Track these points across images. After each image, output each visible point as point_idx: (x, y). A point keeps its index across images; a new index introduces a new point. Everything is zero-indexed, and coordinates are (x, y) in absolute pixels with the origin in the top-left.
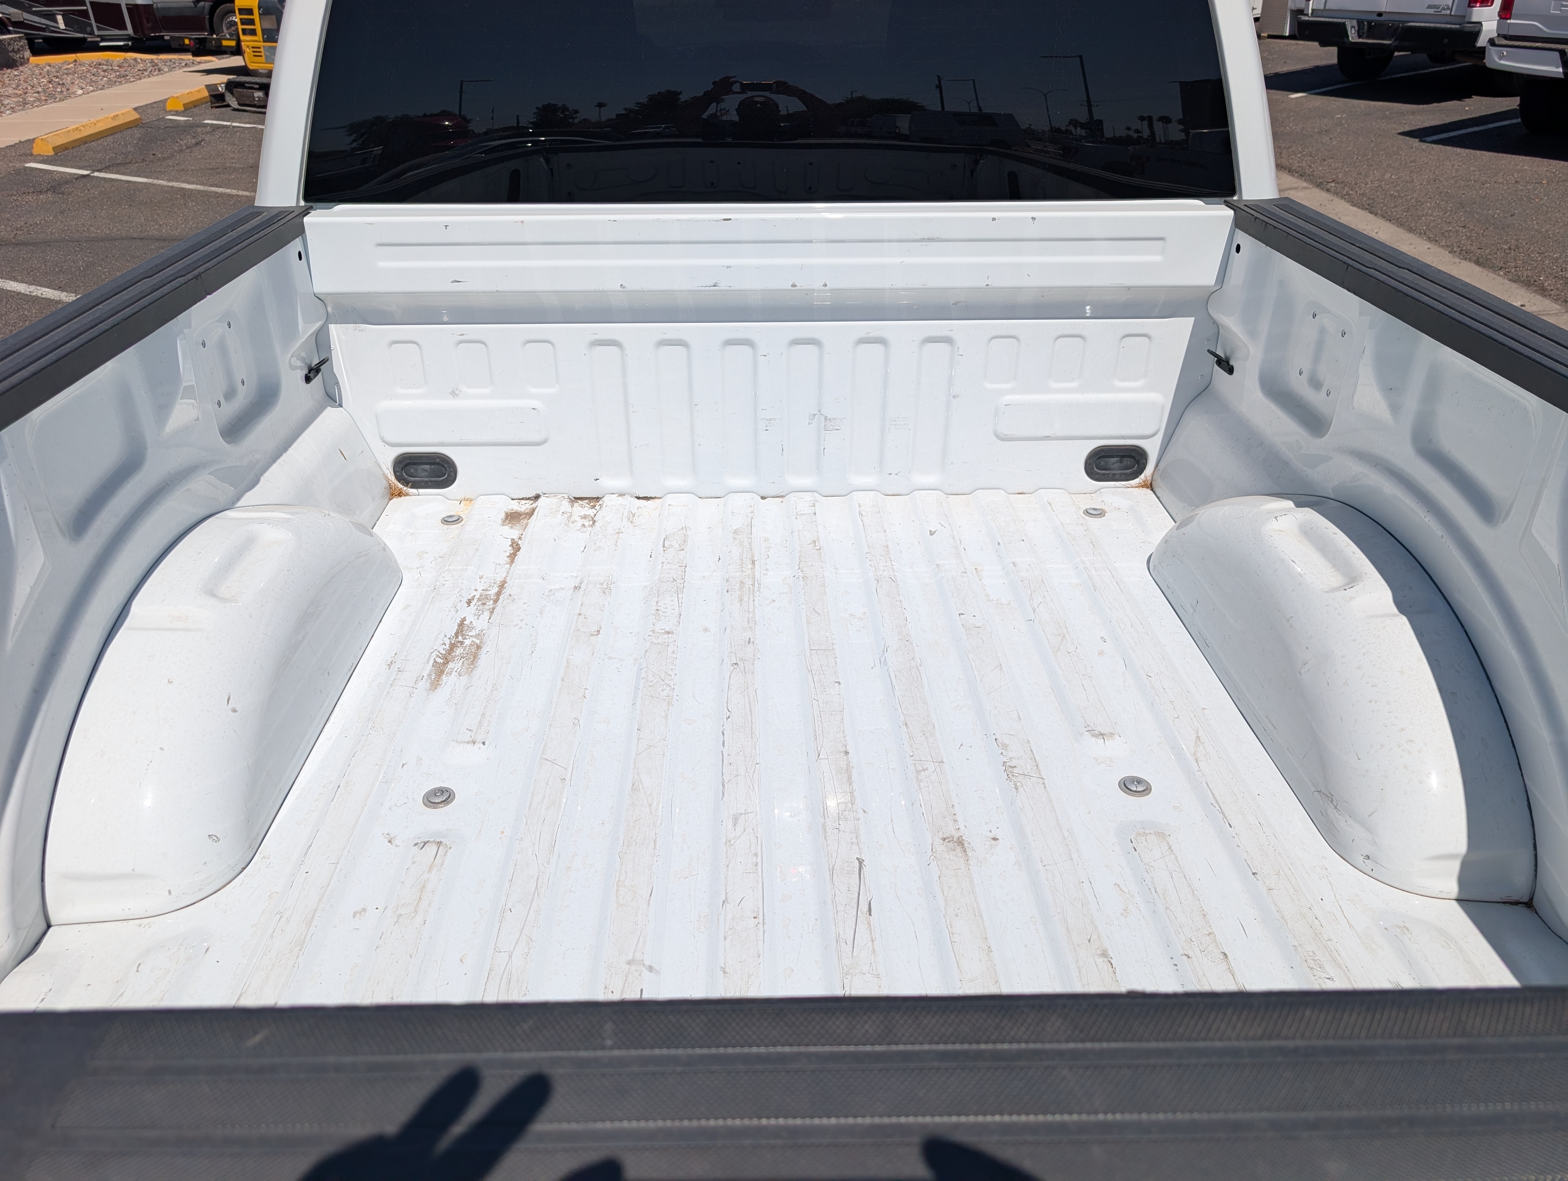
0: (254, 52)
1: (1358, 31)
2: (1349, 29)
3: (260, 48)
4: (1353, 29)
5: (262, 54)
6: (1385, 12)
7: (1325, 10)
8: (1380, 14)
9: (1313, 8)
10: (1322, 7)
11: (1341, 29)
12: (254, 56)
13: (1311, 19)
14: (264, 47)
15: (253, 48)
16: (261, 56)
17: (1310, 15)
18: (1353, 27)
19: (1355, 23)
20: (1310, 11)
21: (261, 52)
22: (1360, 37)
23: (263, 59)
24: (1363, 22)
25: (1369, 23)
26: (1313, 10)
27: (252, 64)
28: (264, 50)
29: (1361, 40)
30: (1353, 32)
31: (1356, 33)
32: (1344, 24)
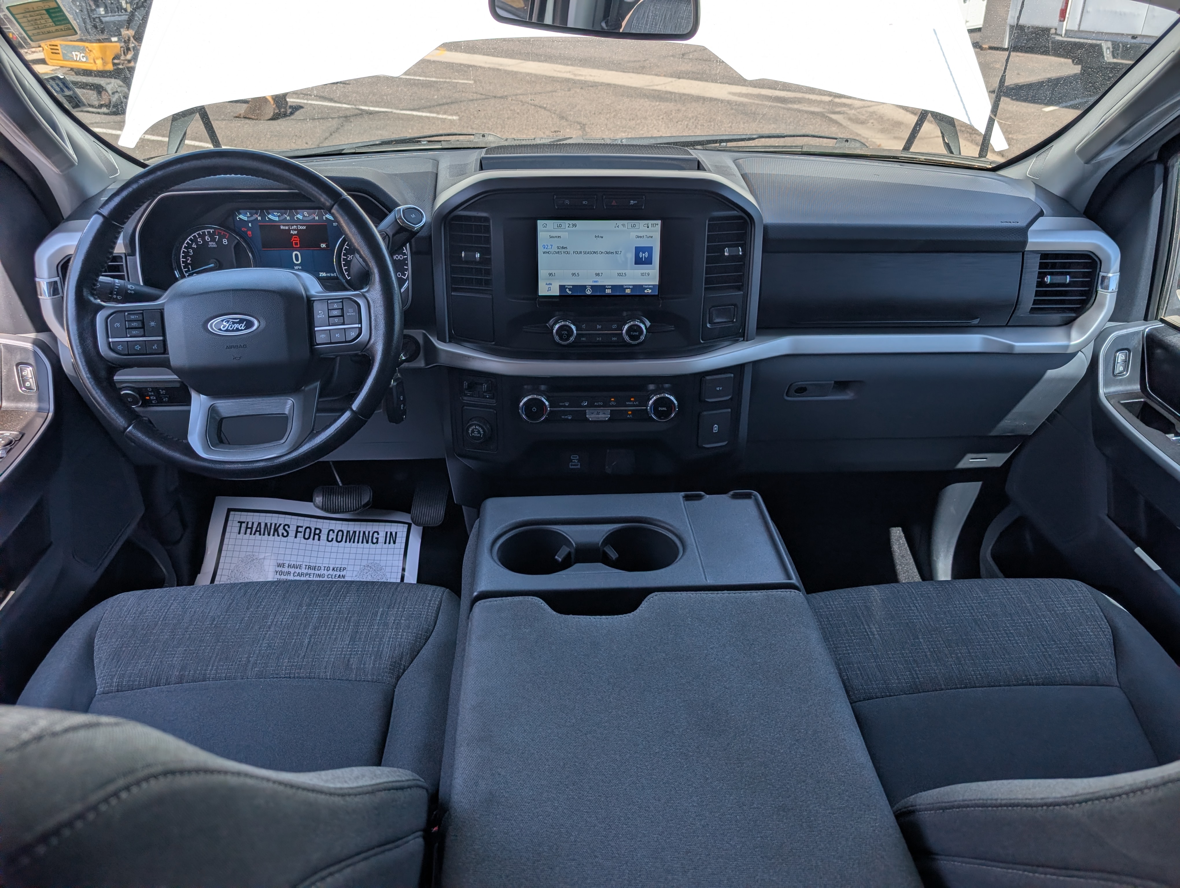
0: (52, 49)
1: (1113, 52)
2: (1105, 50)
3: (56, 46)
4: (1108, 50)
5: (60, 51)
6: (1141, 35)
7: (1079, 31)
8: (1134, 37)
9: (1067, 29)
10: (1076, 28)
11: (1096, 50)
12: (52, 53)
13: (1065, 39)
14: (61, 45)
15: (50, 45)
16: (59, 53)
17: (1063, 35)
18: (1109, 48)
19: (1109, 44)
20: (1064, 32)
21: (58, 50)
22: (1114, 57)
23: (60, 57)
24: (1118, 44)
25: (1125, 45)
26: (1066, 30)
27: (52, 61)
28: (61, 48)
29: (1115, 61)
30: (1108, 53)
31: (1111, 54)
32: (1100, 47)
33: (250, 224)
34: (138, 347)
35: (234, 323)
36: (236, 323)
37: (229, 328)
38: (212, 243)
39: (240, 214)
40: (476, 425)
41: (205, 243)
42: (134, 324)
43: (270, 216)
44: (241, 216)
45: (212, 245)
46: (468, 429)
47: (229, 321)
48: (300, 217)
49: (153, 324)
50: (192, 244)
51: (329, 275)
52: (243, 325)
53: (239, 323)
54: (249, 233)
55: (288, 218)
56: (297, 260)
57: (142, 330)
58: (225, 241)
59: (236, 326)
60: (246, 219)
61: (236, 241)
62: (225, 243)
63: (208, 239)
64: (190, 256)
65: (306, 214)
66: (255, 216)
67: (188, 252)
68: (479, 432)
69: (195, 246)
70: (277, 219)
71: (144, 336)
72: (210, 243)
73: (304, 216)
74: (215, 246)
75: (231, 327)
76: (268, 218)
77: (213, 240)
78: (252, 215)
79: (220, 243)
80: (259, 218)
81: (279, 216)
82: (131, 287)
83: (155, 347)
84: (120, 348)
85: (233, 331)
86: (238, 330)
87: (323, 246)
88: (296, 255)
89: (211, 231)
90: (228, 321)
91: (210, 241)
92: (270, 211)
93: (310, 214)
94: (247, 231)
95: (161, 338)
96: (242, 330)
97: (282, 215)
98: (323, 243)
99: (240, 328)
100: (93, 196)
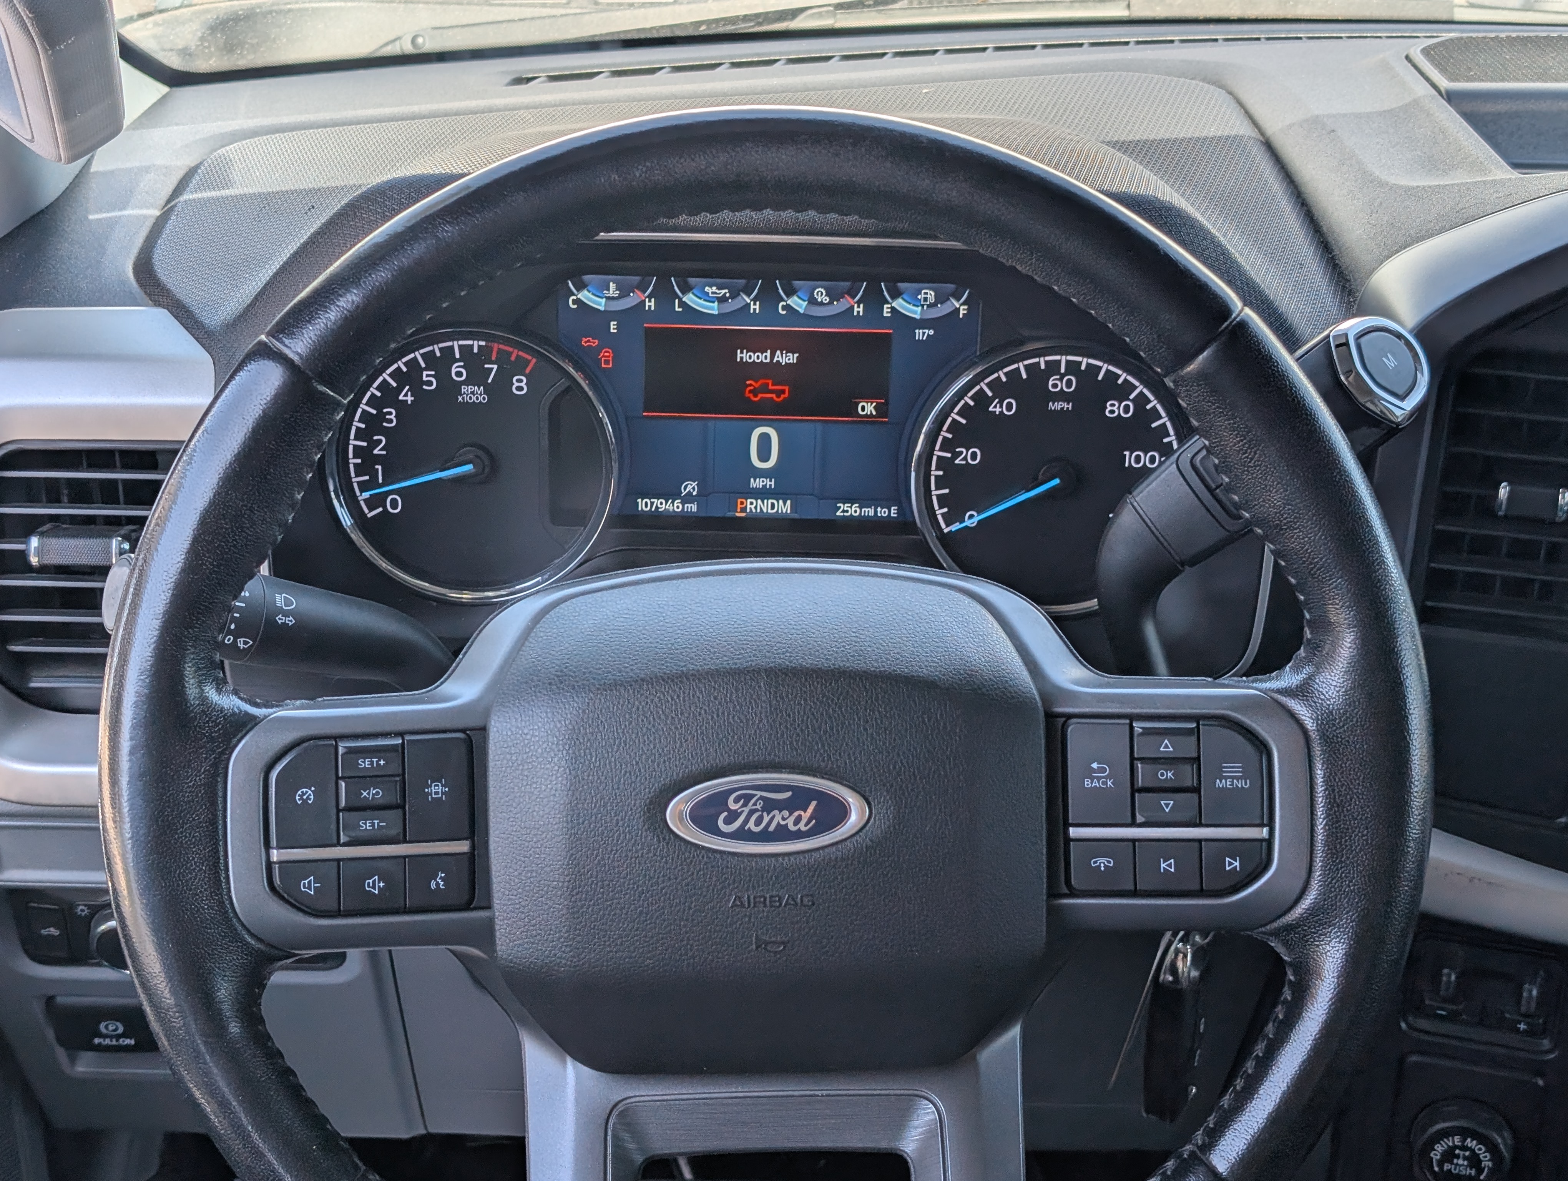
33: (613, 325)
34: (375, 885)
35: (770, 806)
36: (780, 806)
37: (751, 825)
38: (470, 388)
39: (581, 286)
40: (1465, 1133)
41: (449, 388)
42: (373, 794)
43: (690, 299)
44: (585, 296)
45: (473, 394)
46: (1430, 1145)
47: (750, 797)
48: (798, 303)
49: (437, 790)
50: (399, 389)
51: (869, 512)
52: (806, 815)
53: (790, 806)
54: (606, 354)
55: (755, 307)
56: (764, 455)
57: (395, 814)
58: (520, 385)
59: (778, 818)
60: (600, 304)
61: (563, 383)
62: (520, 389)
63: (459, 374)
64: (385, 432)
65: (821, 295)
66: (634, 299)
67: (381, 417)
68: (1474, 1161)
69: (410, 399)
70: (713, 309)
71: (403, 839)
72: (464, 389)
73: (812, 301)
74: (483, 399)
75: (758, 822)
76: (682, 304)
77: (476, 376)
78: (624, 293)
79: (501, 386)
80: (650, 304)
81: (722, 300)
82: (288, 602)
83: (438, 882)
84: (309, 886)
85: (765, 836)
86: (782, 834)
87: (868, 408)
88: (765, 440)
89: (476, 345)
90: (747, 798)
91: (466, 382)
92: (692, 281)
93: (834, 296)
94: (599, 349)
95: (463, 847)
96: (799, 835)
97: (734, 296)
98: (868, 397)
99: (792, 828)
100: (52, 203)
